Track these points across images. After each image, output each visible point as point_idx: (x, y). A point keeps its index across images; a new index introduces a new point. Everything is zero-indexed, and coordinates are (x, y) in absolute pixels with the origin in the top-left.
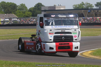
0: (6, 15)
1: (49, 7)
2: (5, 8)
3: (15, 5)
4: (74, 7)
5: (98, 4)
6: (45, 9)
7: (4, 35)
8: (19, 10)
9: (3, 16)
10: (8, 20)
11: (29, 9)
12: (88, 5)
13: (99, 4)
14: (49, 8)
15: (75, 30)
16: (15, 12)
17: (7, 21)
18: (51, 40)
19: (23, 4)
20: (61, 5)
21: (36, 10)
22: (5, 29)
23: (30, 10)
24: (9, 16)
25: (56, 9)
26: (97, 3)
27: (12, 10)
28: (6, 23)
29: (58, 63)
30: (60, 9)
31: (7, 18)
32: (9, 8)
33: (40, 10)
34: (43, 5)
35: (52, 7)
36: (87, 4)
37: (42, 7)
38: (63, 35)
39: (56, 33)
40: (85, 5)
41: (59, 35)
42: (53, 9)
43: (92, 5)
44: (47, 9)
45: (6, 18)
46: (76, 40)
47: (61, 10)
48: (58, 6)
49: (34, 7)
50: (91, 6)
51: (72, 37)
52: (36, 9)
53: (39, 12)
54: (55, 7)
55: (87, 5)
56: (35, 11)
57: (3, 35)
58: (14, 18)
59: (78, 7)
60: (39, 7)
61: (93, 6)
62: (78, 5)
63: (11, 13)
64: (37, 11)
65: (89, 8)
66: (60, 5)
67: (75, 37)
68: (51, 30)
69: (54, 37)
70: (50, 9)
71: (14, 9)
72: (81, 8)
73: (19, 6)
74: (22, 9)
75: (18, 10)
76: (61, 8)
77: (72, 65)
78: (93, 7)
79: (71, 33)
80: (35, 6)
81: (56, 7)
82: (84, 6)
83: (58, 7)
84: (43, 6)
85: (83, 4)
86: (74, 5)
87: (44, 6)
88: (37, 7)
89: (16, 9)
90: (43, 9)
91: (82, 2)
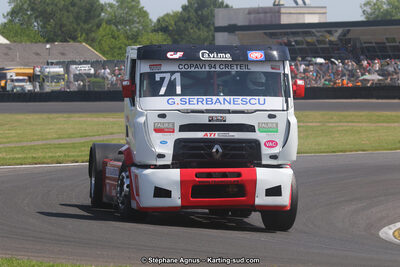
0: (48, 46)
1: (251, 11)
2: (44, 16)
4: (368, 9)
6: (233, 22)
7: (40, 143)
8: (113, 27)
9: (37, 54)
10: (60, 70)
11: (159, 20)
14: (252, 16)
15: (271, 116)
16: (93, 35)
17: (57, 78)
18: (161, 156)
20: (304, 3)
21: (188, 23)
22: (45, 116)
23: (162, 27)
24: (63, 54)
25: (285, 20)
27: (78, 24)
28: (49, 87)
30: (301, 21)
31: (58, 64)
32: (66, 14)
33: (208, 26)
34: (222, 3)
35: (265, 11)
37: (216, 10)
38: (217, 135)
39: (183, 128)
41: (200, 135)
42: (268, 19)
44: (240, 22)
45: (52, 64)
46: (274, 157)
47: (304, 24)
48: (295, 5)
49: (180, 10)
51: (256, 144)
52: (189, 18)
53: (203, 33)
54: (279, 12)
56: (186, 29)
57: (36, 143)
59: (387, 13)
60: (205, 12)
63: (74, 39)
64: (195, 29)
67: (272, 144)
68: (163, 116)
69: (178, 143)
70: (253, 20)
71: (85, 22)
73: (111, 6)
74: (126, 22)
75: (104, 25)
76: (306, 16)
79: (251, 129)
80: (185, 8)
81: (283, 10)
83: (292, 11)
86: (367, 4)
87: (227, 6)
88: (196, 11)
89: (97, 20)
90: (221, 19)
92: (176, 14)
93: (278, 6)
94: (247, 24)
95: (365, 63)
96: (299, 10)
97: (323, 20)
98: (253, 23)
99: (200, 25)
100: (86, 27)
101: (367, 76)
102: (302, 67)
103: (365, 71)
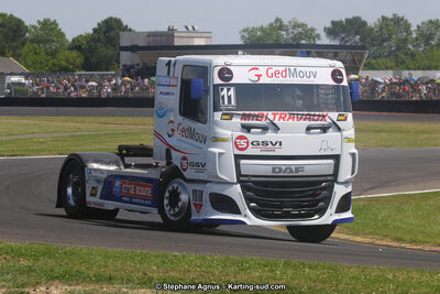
1: (150, 35)
3: (19, 23)
4: (246, 35)
5: (335, 29)
6: (134, 43)
8: (36, 45)
11: (73, 40)
12: (300, 30)
13: (342, 26)
14: (151, 38)
16: (19, 51)
19: (48, 20)
20: (194, 28)
21: (98, 44)
23: (77, 45)
25: (177, 42)
26: (333, 22)
27: (7, 42)
29: (180, 251)
30: (190, 44)
33: (114, 46)
34: (126, 26)
35: (161, 34)
37: (121, 33)
40: (287, 30)
42: (164, 42)
43: (312, 30)
44: (141, 44)
47: (194, 46)
48: (185, 30)
49: (92, 32)
50: (310, 33)
52: (99, 40)
53: (110, 52)
54: (173, 36)
55: (296, 32)
56: (96, 48)
58: (12, 74)
59: (260, 38)
60: (112, 34)
61: (318, 36)
62: (261, 29)
63: (3, 54)
64: (104, 48)
65: (303, 42)
66: (190, 28)
70: (152, 42)
71: (13, 40)
72: (271, 42)
73: (33, 26)
74: (46, 41)
75: (28, 43)
76: (195, 39)
77: (234, 263)
78: (319, 38)
80: (95, 30)
81: (176, 34)
82: (284, 33)
83: (183, 35)
84: (126, 29)
85: (281, 27)
86: (246, 30)
87: (130, 30)
88: (105, 33)
89: (22, 40)
90: (125, 41)
91: (278, 20)
92: (88, 36)
93: (171, 30)
94: (146, 45)
96: (189, 35)
97: (209, 43)
98: (151, 45)
99: (109, 45)
100: (14, 44)
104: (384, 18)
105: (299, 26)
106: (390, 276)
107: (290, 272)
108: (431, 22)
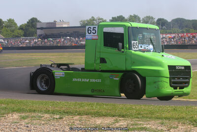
1: (48, 23)
4: (82, 23)
6: (42, 27)
8: (7, 28)
11: (20, 26)
14: (48, 25)
19: (11, 19)
23: (21, 28)
25: (57, 26)
26: (113, 18)
29: (59, 100)
30: (62, 26)
33: (35, 28)
35: (51, 23)
36: (99, 20)
37: (37, 23)
40: (96, 21)
42: (52, 26)
43: (105, 20)
44: (44, 27)
48: (60, 21)
52: (29, 26)
53: (33, 30)
54: (55, 24)
56: (28, 29)
60: (34, 23)
62: (87, 20)
64: (31, 29)
66: (62, 21)
73: (6, 22)
74: (11, 26)
75: (4, 27)
76: (64, 25)
77: (79, 104)
80: (28, 22)
81: (57, 23)
83: (59, 23)
84: (39, 21)
85: (94, 20)
86: (81, 21)
88: (31, 23)
89: (2, 26)
90: (38, 26)
91: (93, 17)
92: (25, 24)
93: (55, 22)
94: (46, 27)
95: (81, 39)
96: (61, 23)
97: (68, 26)
98: (48, 27)
99: (33, 28)
101: (82, 43)
102: (63, 40)
103: (81, 41)
104: (131, 16)
105: (101, 19)
106: (134, 107)
107: (98, 107)
108: (147, 17)
